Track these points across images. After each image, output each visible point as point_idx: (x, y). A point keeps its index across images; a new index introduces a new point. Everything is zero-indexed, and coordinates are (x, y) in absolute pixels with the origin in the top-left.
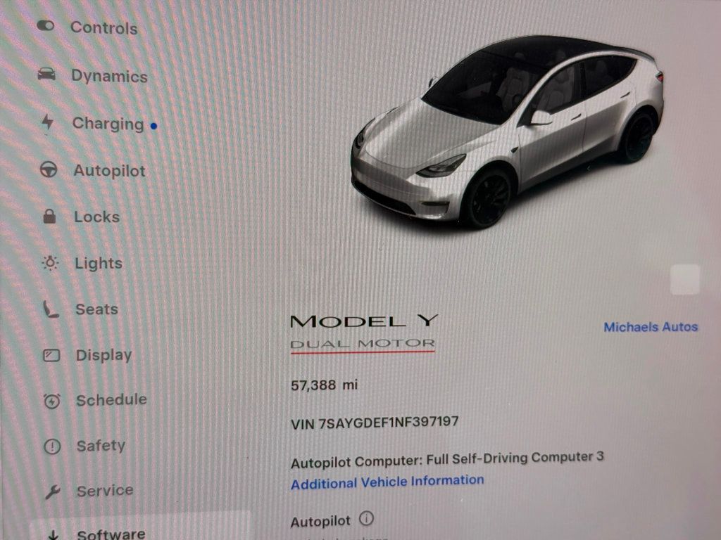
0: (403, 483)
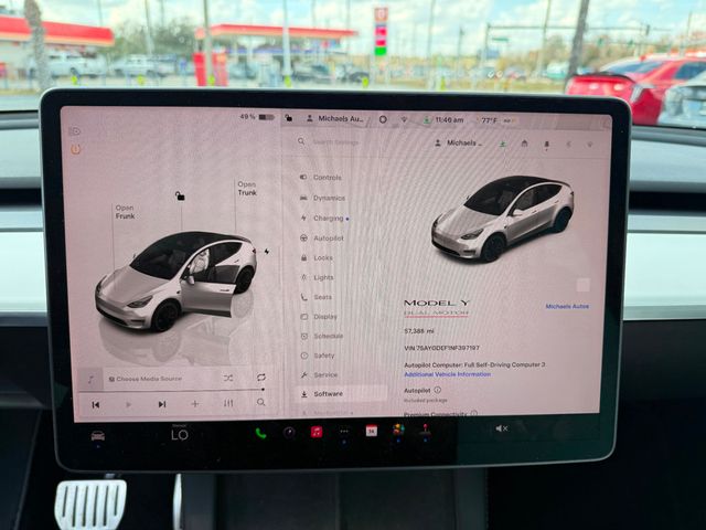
0: (454, 375)
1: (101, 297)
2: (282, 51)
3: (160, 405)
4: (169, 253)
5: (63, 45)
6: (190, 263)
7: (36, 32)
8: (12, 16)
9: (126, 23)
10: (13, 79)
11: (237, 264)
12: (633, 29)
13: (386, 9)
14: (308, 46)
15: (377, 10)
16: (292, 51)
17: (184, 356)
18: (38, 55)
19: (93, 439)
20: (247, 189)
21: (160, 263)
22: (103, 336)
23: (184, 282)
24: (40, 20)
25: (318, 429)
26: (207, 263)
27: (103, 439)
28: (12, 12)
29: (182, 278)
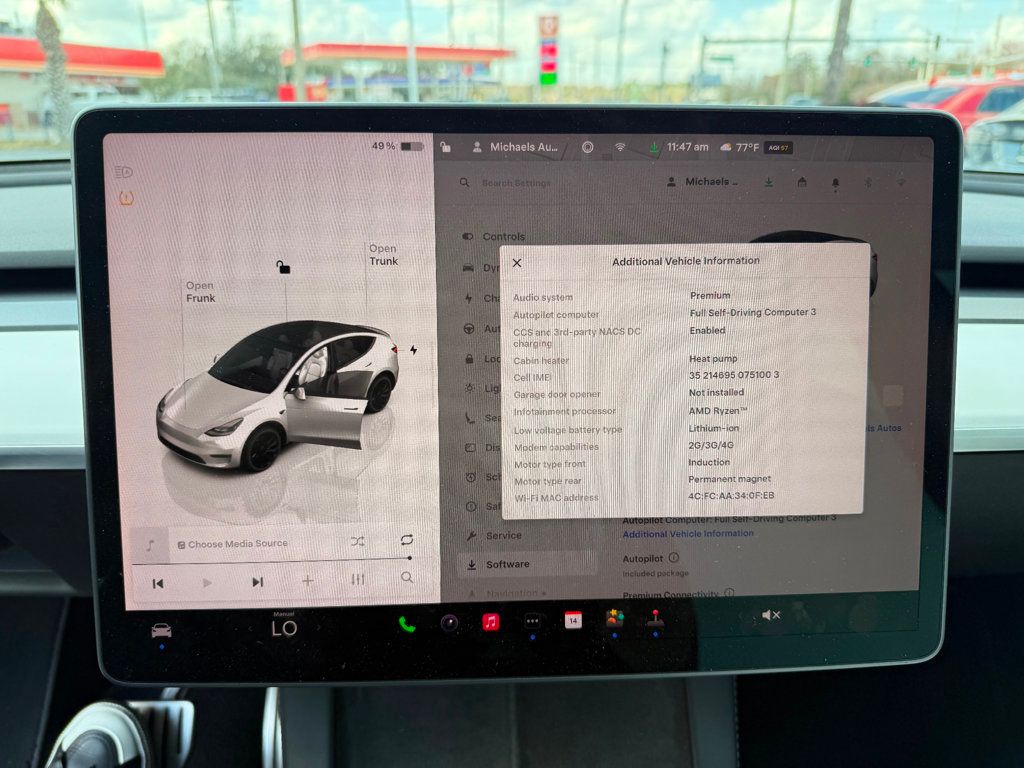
0: (698, 534)
1: (165, 421)
2: (406, 80)
3: (255, 583)
4: (268, 355)
5: (91, 78)
6: (300, 368)
7: (53, 60)
8: (19, 37)
9: (182, 43)
10: (21, 126)
11: (369, 369)
12: (916, 40)
13: (555, 19)
14: (443, 72)
15: (542, 19)
16: (421, 80)
17: (290, 508)
18: (55, 91)
19: (154, 635)
20: (384, 256)
21: (254, 370)
22: (168, 480)
23: (290, 396)
24: (58, 41)
25: (492, 618)
26: (324, 368)
27: (169, 634)
28: (19, 31)
29: (288, 390)
